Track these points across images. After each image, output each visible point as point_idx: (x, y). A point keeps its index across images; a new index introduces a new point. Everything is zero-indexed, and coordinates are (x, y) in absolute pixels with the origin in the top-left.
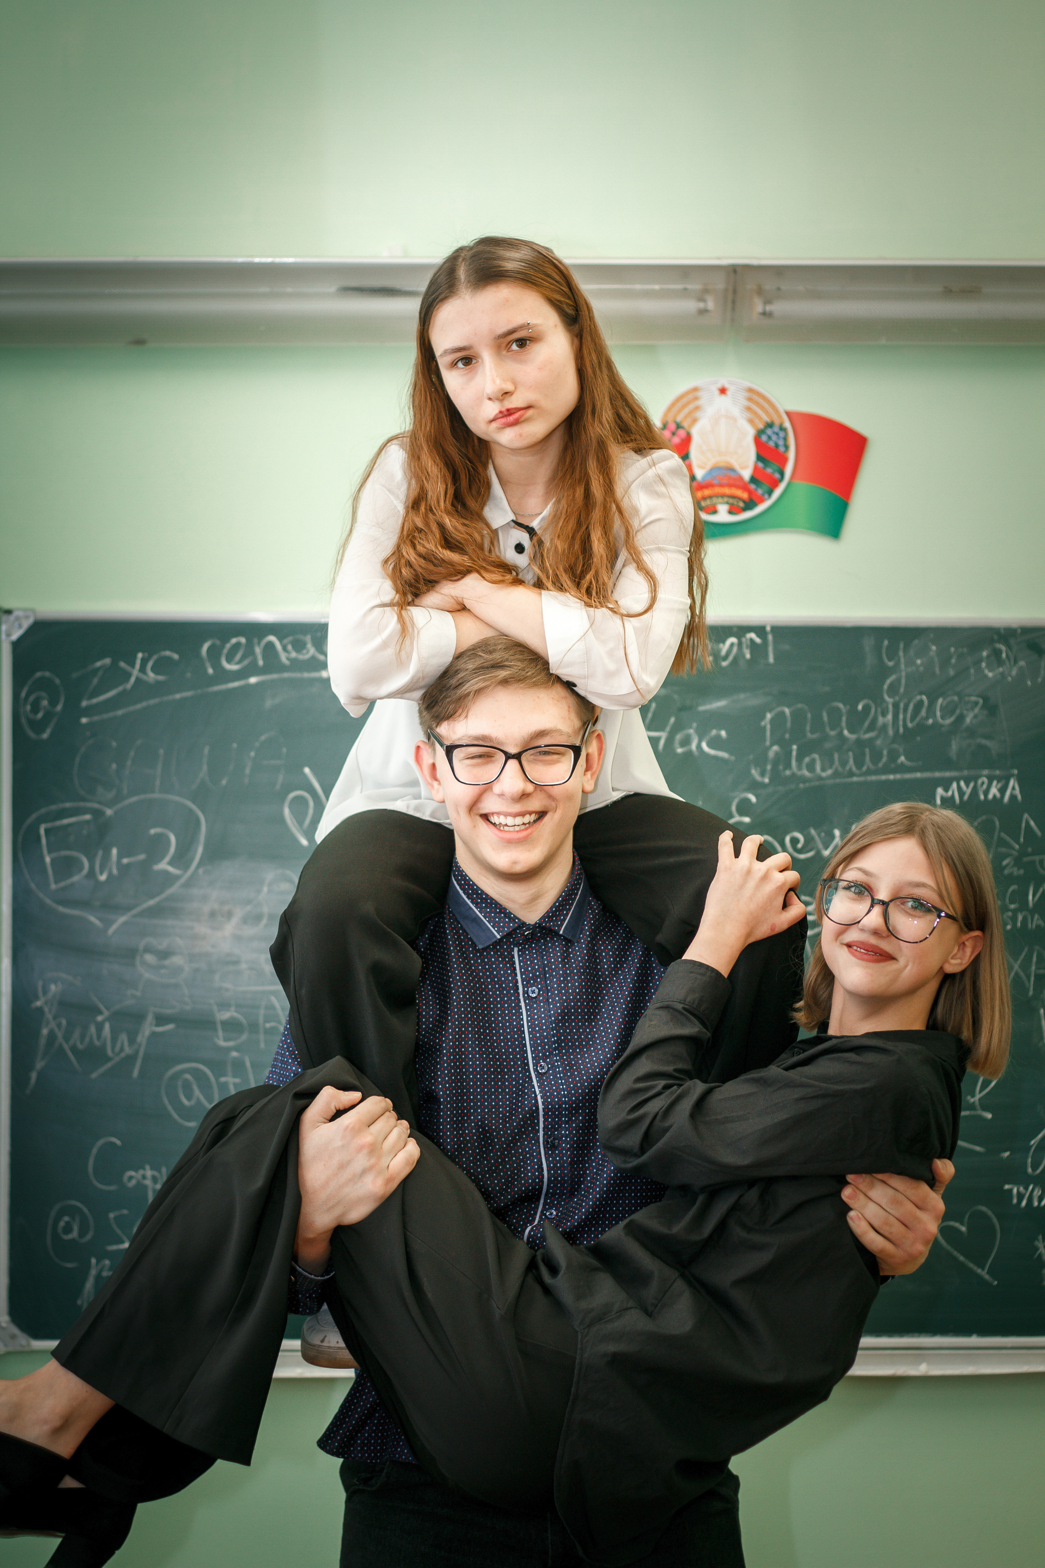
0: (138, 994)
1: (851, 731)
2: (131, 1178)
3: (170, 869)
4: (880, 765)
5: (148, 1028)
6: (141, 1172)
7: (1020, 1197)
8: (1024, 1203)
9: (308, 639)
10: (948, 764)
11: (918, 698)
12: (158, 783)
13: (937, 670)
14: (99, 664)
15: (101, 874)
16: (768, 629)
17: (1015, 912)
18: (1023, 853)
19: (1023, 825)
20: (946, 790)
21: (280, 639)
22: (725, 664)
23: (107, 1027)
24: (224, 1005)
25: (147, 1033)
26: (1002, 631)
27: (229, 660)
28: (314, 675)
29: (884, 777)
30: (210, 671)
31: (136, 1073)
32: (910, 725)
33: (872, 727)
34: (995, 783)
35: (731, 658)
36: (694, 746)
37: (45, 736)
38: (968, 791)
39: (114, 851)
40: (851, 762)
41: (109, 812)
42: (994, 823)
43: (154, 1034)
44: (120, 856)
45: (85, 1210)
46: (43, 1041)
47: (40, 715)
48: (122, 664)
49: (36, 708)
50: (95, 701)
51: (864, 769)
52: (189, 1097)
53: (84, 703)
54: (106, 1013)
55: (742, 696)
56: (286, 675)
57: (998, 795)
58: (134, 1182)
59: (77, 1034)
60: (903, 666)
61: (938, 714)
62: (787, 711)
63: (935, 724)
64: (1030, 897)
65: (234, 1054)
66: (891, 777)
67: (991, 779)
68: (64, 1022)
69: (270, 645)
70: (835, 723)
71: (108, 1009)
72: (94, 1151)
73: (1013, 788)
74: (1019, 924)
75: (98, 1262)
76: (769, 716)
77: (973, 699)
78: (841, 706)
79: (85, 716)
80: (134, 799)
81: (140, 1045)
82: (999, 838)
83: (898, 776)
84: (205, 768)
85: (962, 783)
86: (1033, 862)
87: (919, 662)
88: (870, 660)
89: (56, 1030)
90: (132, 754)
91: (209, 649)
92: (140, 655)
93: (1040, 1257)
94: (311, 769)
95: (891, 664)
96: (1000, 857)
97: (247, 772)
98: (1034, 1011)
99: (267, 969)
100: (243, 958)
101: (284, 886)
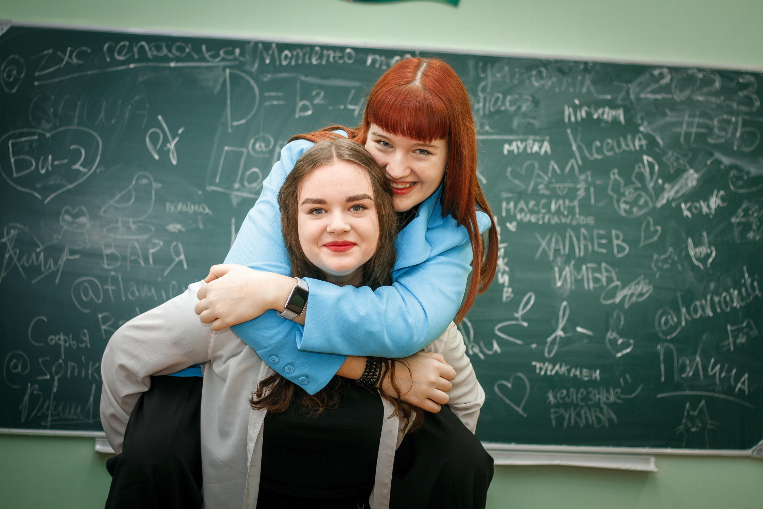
0: (60, 237)
2: (52, 340)
3: (81, 168)
5: (65, 256)
6: (58, 337)
7: (541, 369)
8: (543, 373)
9: (164, 44)
10: (511, 132)
11: (497, 95)
12: (76, 120)
13: (508, 80)
14: (46, 52)
15: (42, 169)
16: (418, 53)
17: (544, 214)
18: (550, 182)
20: (510, 146)
21: (148, 44)
23: (42, 255)
24: (108, 246)
25: (64, 259)
26: (544, 61)
27: (119, 53)
28: (166, 65)
30: (108, 59)
31: (57, 281)
32: (492, 109)
34: (536, 143)
37: (14, 91)
38: (522, 146)
39: (50, 157)
41: (48, 135)
42: (535, 165)
43: (68, 260)
44: (53, 160)
45: (26, 357)
46: (5, 262)
47: (12, 79)
48: (59, 53)
49: (9, 75)
50: (43, 73)
52: (86, 295)
53: (37, 74)
54: (42, 247)
56: (150, 64)
57: (538, 150)
58: (53, 342)
59: (25, 258)
60: (489, 78)
61: (507, 104)
63: (506, 109)
64: (553, 207)
65: (113, 273)
66: (481, 137)
67: (534, 141)
68: (18, 251)
69: (142, 47)
71: (43, 244)
72: (32, 324)
73: (546, 147)
74: (546, 221)
75: (31, 386)
77: (527, 97)
79: (37, 81)
80: (62, 129)
81: (60, 266)
82: (538, 173)
83: (484, 137)
84: (103, 113)
85: (519, 143)
86: (555, 188)
87: (498, 76)
88: (472, 73)
89: (13, 255)
90: (62, 103)
91: (108, 47)
92: (69, 49)
93: (550, 402)
94: (163, 117)
95: (483, 75)
96: (537, 184)
97: (127, 116)
98: (552, 269)
99: (133, 227)
100: (120, 220)
101: (144, 181)
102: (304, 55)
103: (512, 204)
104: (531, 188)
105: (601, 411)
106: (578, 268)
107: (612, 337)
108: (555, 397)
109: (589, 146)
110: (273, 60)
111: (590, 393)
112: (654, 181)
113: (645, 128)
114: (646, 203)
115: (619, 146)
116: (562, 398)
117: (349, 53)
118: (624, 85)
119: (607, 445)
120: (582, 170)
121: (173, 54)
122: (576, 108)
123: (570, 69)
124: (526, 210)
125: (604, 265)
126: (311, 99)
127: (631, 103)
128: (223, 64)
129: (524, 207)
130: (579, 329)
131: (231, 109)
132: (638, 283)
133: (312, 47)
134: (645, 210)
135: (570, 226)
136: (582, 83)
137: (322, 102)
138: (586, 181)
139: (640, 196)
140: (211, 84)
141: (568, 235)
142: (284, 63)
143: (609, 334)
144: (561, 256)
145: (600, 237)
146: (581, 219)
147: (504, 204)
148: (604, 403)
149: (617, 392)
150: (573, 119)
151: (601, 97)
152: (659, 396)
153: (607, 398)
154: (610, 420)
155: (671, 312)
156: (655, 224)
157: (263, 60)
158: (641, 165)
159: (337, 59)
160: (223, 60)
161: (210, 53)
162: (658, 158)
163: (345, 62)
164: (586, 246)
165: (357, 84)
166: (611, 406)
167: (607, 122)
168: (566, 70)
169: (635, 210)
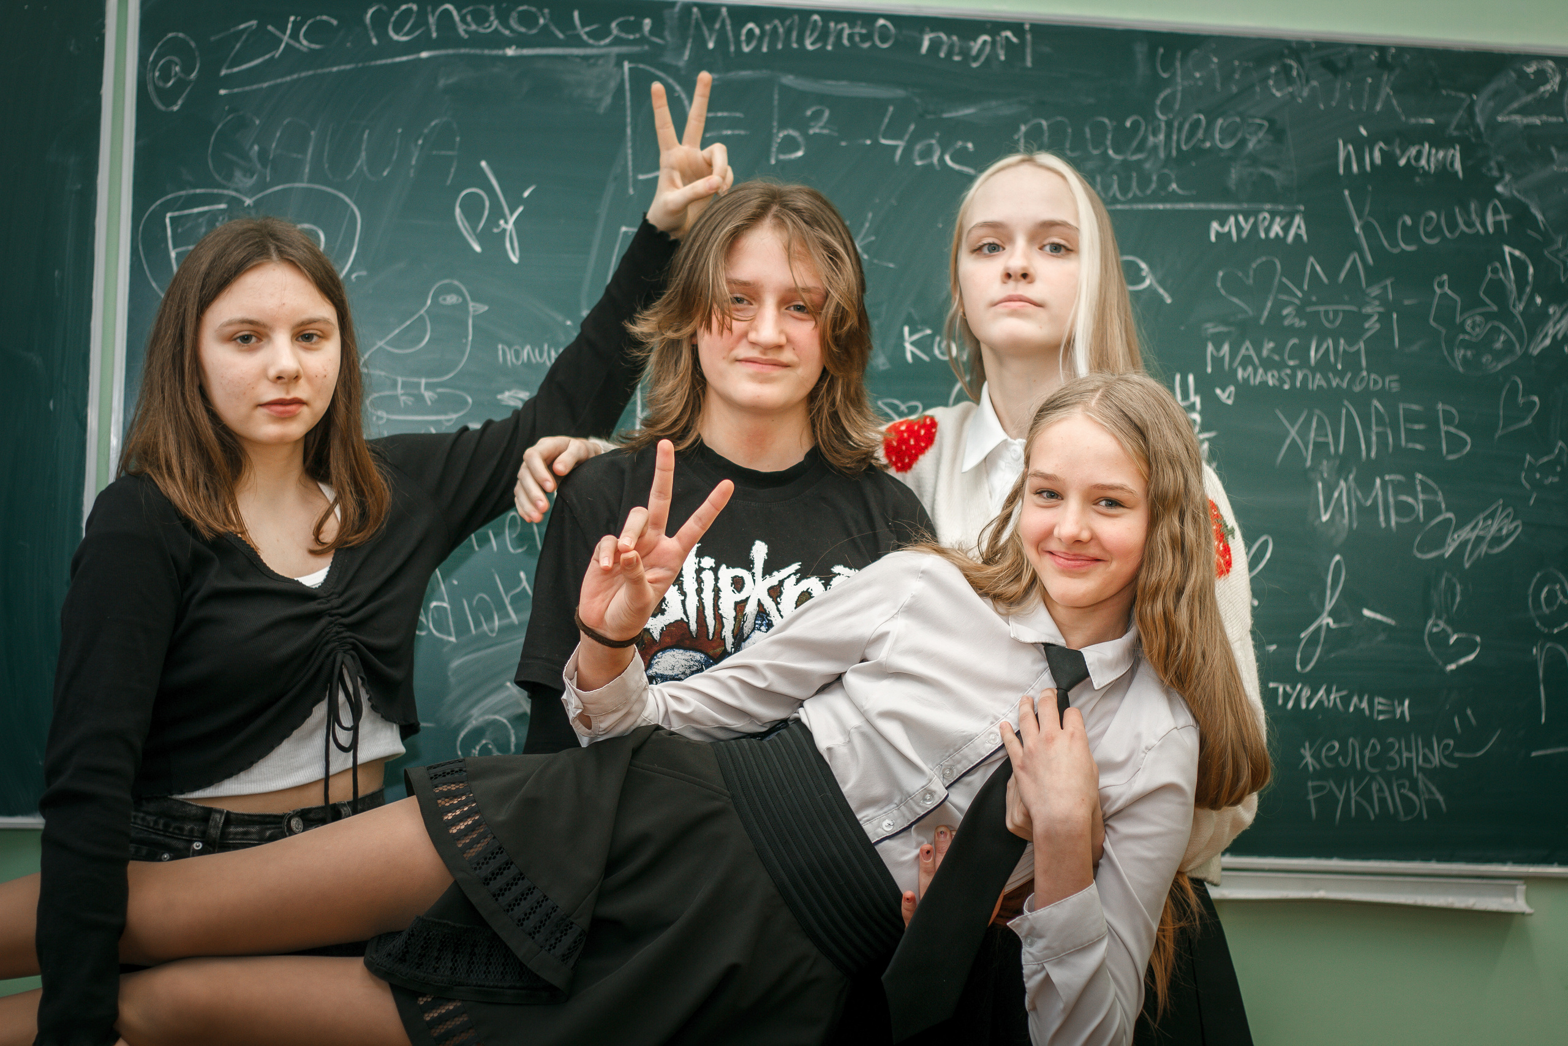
1: (1117, 151)
4: (1149, 192)
7: (1287, 696)
8: (1290, 705)
9: (491, 9)
10: (1226, 195)
11: (1195, 116)
12: (307, 170)
13: (1218, 86)
14: (242, 26)
16: (1027, 27)
17: (1294, 369)
18: (1306, 302)
19: (1308, 270)
20: (1222, 225)
21: (459, 10)
22: (975, 65)
26: (1294, 45)
27: (397, 31)
28: (497, 52)
29: (1151, 206)
30: (375, 41)
32: (1184, 148)
33: (1140, 148)
34: (1278, 219)
35: (982, 58)
36: (935, 159)
37: (176, 108)
38: (1247, 227)
40: (1115, 187)
41: (248, 201)
42: (1274, 264)
47: (171, 83)
48: (271, 28)
49: (165, 76)
50: (236, 69)
51: (1130, 195)
53: (223, 72)
55: (994, 103)
56: (463, 51)
57: (1281, 234)
60: (1179, 79)
61: (1217, 136)
62: (1044, 123)
63: (1214, 146)
64: (1312, 353)
66: (1160, 206)
67: (1273, 214)
69: (447, 12)
70: (1098, 142)
73: (1299, 227)
74: (1298, 384)
76: (1023, 128)
77: (1258, 121)
78: (1106, 121)
79: (225, 88)
80: (278, 188)
82: (1281, 283)
83: (1168, 206)
84: (363, 154)
85: (1241, 218)
86: (1318, 313)
87: (1198, 75)
88: (1142, 69)
90: (278, 134)
91: (374, 13)
92: (292, 18)
93: (1306, 764)
94: (489, 163)
95: (1165, 75)
96: (1279, 305)
97: (414, 162)
98: (1311, 484)
99: (428, 395)
100: (400, 380)
101: (451, 299)
102: (788, 32)
103: (1226, 348)
104: (1266, 314)
105: (1414, 788)
106: (1365, 484)
107: (1435, 630)
108: (1316, 756)
109: (1389, 226)
110: (722, 41)
111: (1392, 745)
112: (1525, 298)
113: (1505, 186)
114: (1509, 346)
115: (1452, 225)
116: (1333, 759)
117: (884, 26)
118: (1463, 95)
119: (1426, 859)
120: (1374, 275)
121: (512, 30)
122: (1361, 145)
123: (1349, 60)
124: (1256, 360)
125: (1419, 476)
126: (803, 126)
127: (1478, 134)
128: (616, 50)
129: (1252, 353)
130: (1367, 613)
131: (634, 147)
132: (1492, 516)
133: (805, 14)
134: (1507, 361)
135: (1349, 394)
136: (1375, 92)
137: (826, 131)
138: (1382, 299)
139: (1496, 331)
140: (591, 93)
141: (1344, 411)
142: (746, 49)
143: (1430, 623)
144: (1328, 457)
145: (1411, 417)
146: (1373, 380)
147: (1210, 348)
148: (1419, 769)
149: (1447, 746)
150: (1355, 168)
151: (1413, 121)
152: (1534, 754)
153: (1426, 759)
154: (1432, 804)
155: (1561, 576)
156: (1527, 392)
157: (701, 42)
158: (1498, 265)
159: (857, 39)
160: (617, 41)
161: (587, 29)
162: (1534, 250)
163: (874, 46)
164: (1382, 437)
165: (900, 93)
166: (1432, 774)
167: (1426, 174)
168: (1341, 65)
169: (1486, 358)
